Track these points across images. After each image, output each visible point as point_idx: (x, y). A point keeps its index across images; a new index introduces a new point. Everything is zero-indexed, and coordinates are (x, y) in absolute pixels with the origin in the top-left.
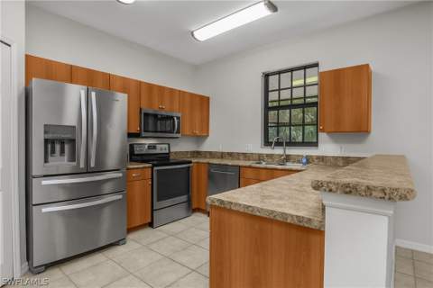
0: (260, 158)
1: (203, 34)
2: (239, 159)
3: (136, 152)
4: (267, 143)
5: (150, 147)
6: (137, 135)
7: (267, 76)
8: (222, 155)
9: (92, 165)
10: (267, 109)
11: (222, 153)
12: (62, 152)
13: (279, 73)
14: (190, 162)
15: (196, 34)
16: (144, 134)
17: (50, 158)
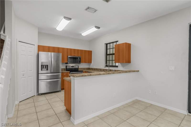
1: (84, 34)
3: (67, 68)
4: (106, 66)
5: (72, 67)
6: (67, 63)
7: (107, 44)
9: (52, 71)
10: (107, 54)
11: (95, 69)
12: (45, 68)
13: (110, 43)
14: (83, 71)
15: (82, 34)
16: (68, 63)
17: (43, 69)
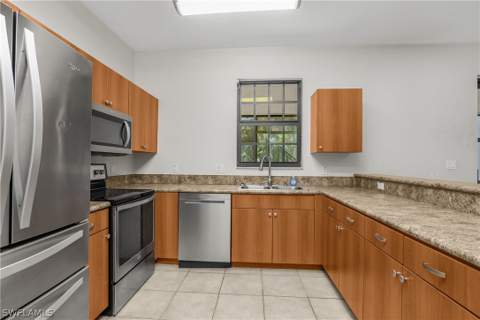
0: (236, 181)
2: (206, 184)
4: (241, 163)
8: (180, 179)
13: (255, 83)
14: (153, 192)
